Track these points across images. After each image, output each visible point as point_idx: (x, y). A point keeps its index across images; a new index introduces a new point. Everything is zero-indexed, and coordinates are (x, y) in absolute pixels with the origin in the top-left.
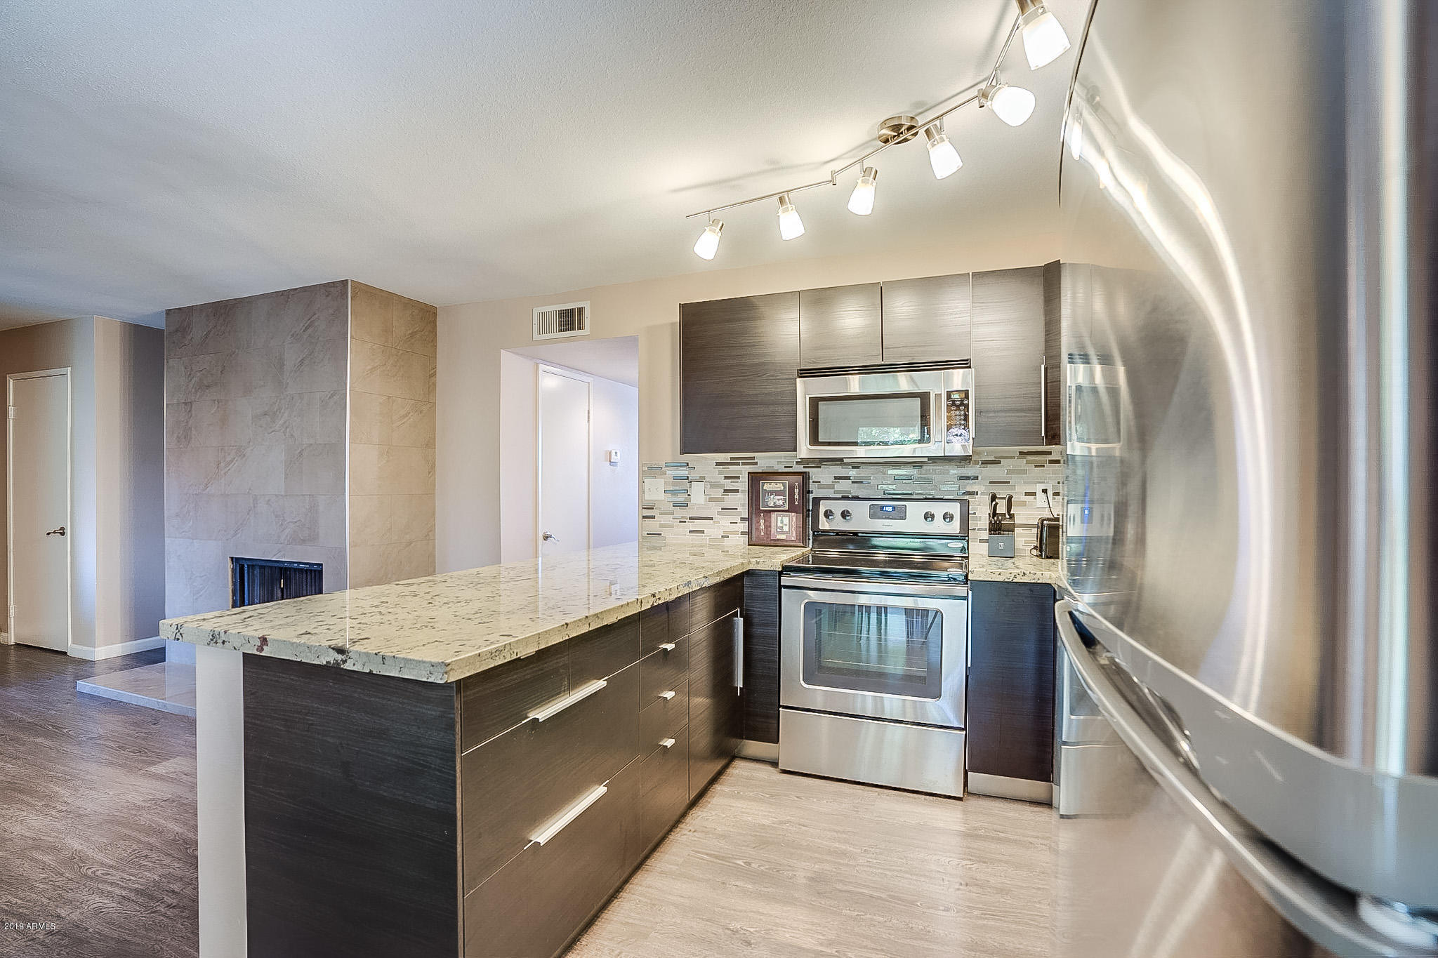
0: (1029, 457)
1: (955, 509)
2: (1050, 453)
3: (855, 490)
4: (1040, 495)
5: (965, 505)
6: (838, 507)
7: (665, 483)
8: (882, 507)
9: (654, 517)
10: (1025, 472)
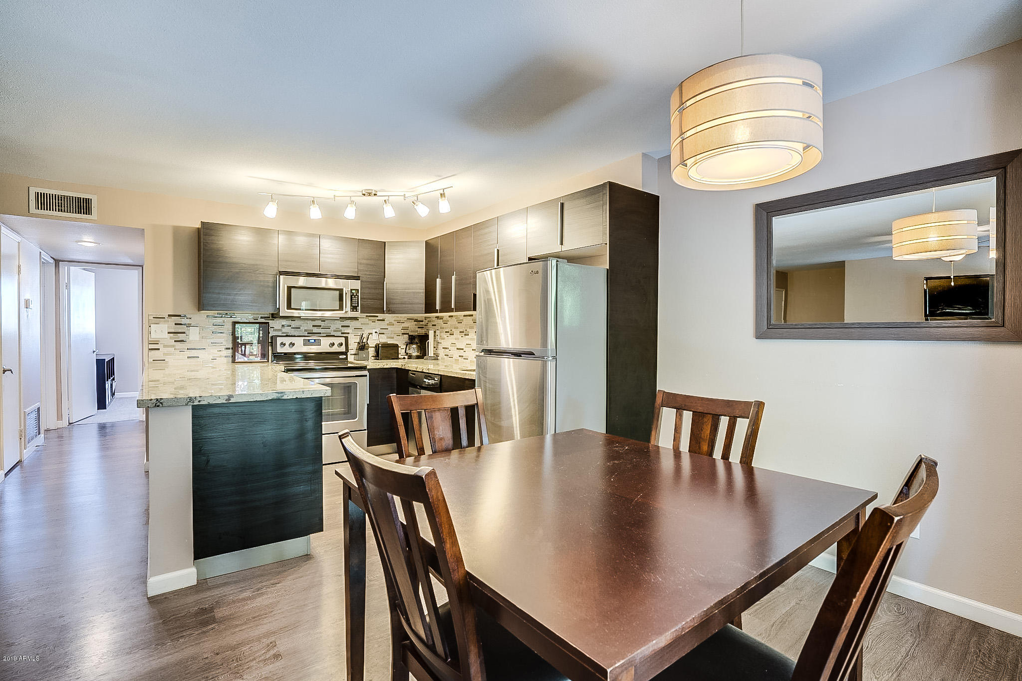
0: (370, 318)
1: (343, 340)
2: (377, 317)
3: (293, 332)
4: (374, 333)
5: (346, 338)
6: (287, 341)
7: (168, 327)
8: (309, 340)
9: (159, 349)
10: (368, 324)
